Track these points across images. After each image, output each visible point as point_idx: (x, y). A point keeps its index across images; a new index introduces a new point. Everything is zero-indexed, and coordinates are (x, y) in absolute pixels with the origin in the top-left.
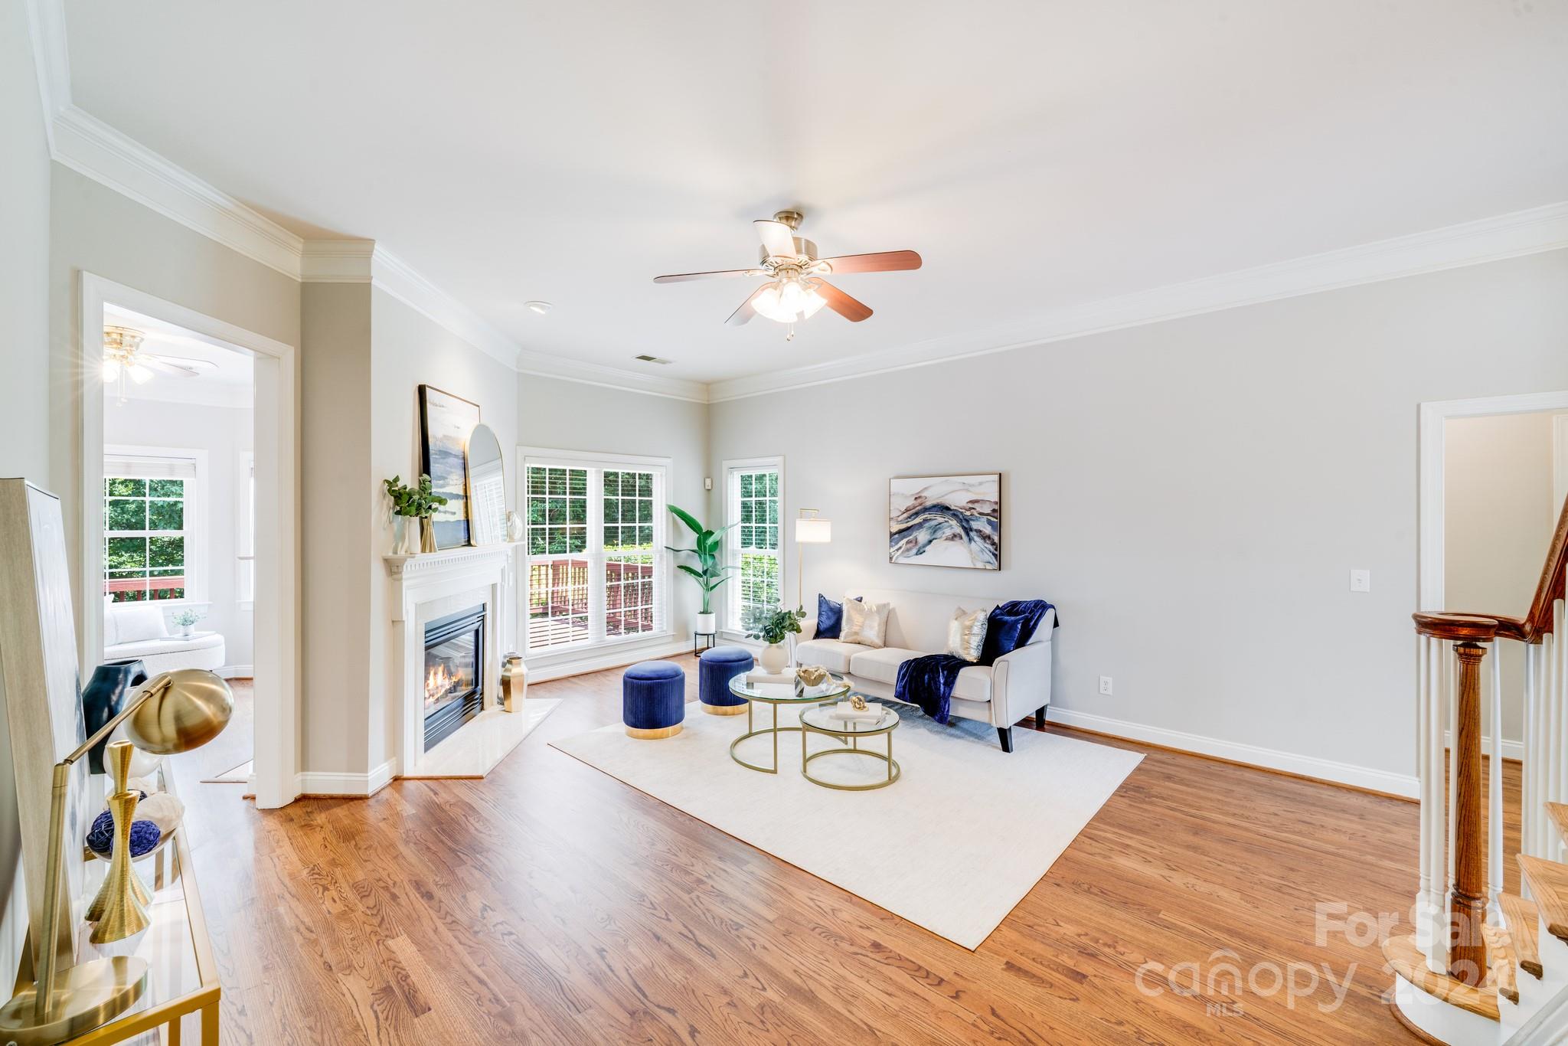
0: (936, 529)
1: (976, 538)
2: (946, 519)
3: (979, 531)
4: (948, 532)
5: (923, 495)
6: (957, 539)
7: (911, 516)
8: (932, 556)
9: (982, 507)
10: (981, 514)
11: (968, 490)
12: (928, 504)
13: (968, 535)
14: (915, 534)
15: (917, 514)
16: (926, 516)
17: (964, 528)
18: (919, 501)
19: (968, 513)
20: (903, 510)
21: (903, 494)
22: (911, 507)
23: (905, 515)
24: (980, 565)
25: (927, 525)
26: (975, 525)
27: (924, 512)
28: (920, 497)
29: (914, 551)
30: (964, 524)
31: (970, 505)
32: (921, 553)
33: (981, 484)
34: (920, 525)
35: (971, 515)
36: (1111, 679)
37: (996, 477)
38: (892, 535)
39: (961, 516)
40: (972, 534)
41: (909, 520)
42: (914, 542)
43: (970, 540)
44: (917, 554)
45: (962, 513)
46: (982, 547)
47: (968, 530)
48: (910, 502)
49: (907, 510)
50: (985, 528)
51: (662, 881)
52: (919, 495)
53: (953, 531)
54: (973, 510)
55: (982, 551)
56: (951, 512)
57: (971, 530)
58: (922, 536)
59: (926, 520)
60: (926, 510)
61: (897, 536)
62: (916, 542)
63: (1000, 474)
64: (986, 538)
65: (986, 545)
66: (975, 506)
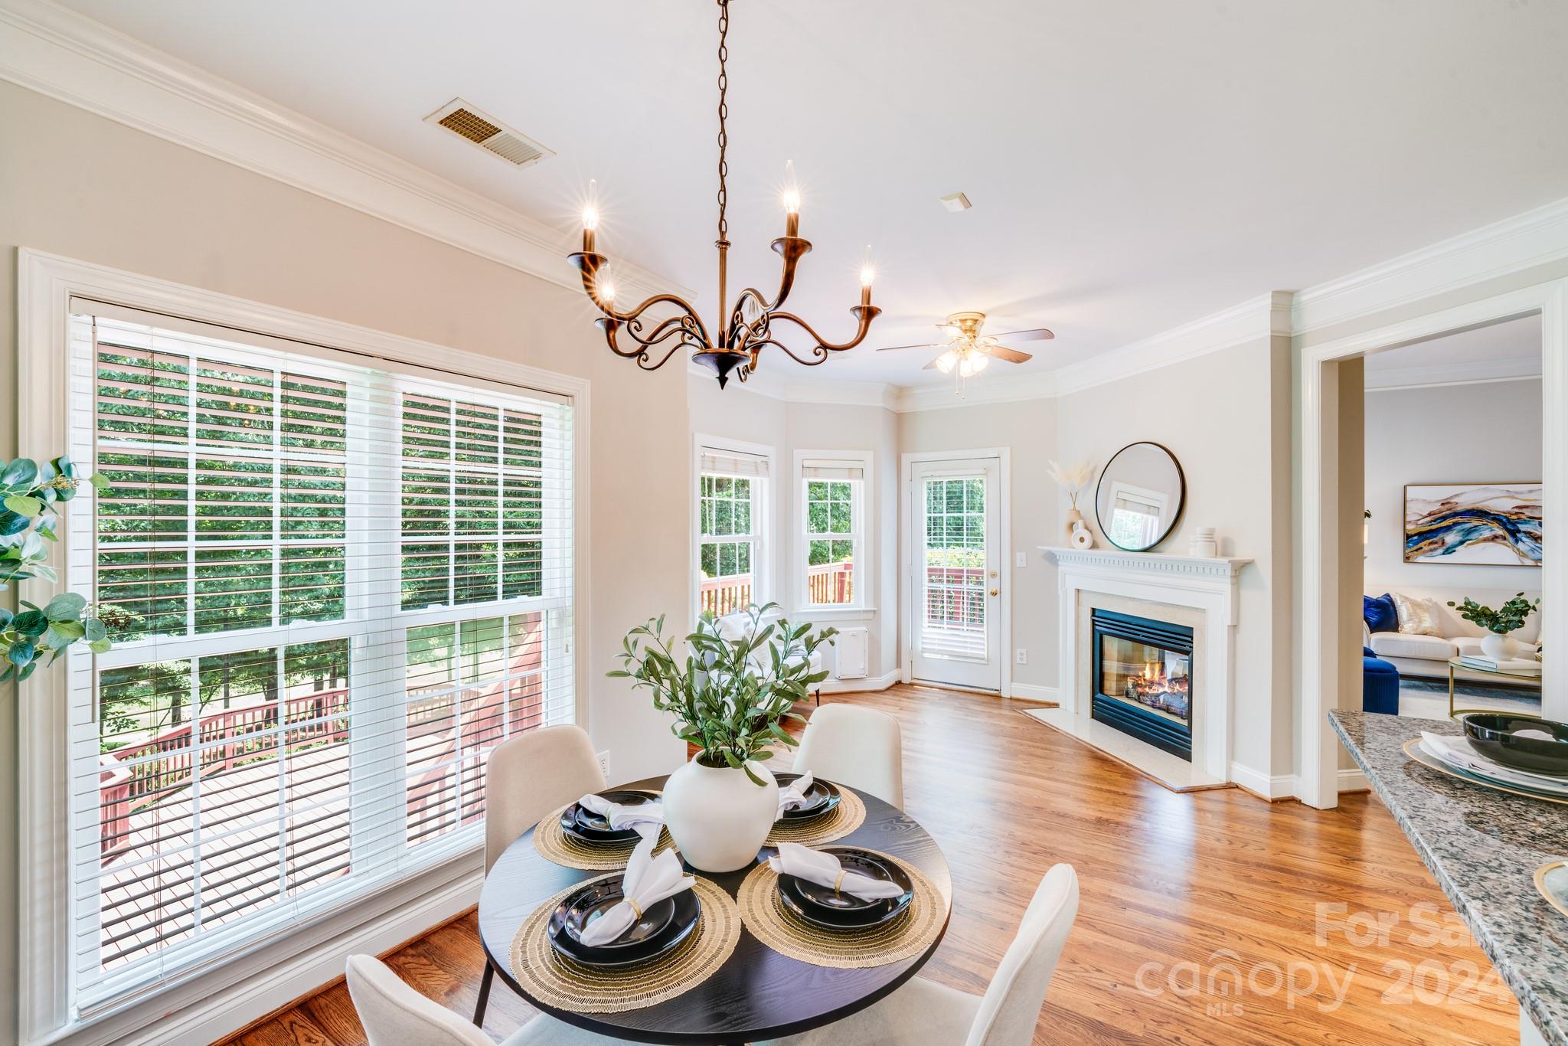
0: (1469, 531)
1: (1524, 539)
2: (1484, 523)
3: (1528, 533)
4: (1487, 534)
5: (1453, 501)
6: (1499, 540)
7: (1438, 519)
8: (1462, 554)
9: (1531, 512)
10: (1530, 518)
11: (1513, 497)
12: (1459, 509)
13: (1514, 536)
14: (1441, 535)
15: (1444, 518)
16: (1457, 519)
17: (1508, 530)
18: (1447, 506)
19: (1513, 517)
20: (1425, 514)
21: (1424, 501)
22: (1437, 512)
23: (1428, 519)
25: (1458, 527)
26: (1522, 527)
27: (1454, 516)
28: (1448, 503)
29: (1441, 551)
30: (1509, 527)
31: (1517, 510)
32: (1449, 553)
33: (1530, 492)
34: (1449, 528)
35: (1515, 519)
38: (1408, 537)
39: (1504, 520)
40: (1518, 535)
41: (1433, 523)
42: (1440, 543)
43: (1517, 541)
44: (1443, 554)
45: (1506, 517)
46: (1533, 546)
47: (1513, 533)
48: (1436, 507)
49: (1430, 515)
50: (1536, 530)
52: (1448, 501)
53: (1493, 533)
54: (1520, 515)
55: (1533, 550)
56: (1491, 516)
57: (1519, 531)
58: (1451, 538)
59: (1455, 524)
60: (1456, 514)
61: (1416, 538)
62: (1443, 543)
64: (1537, 538)
65: (1537, 545)
66: (1524, 511)
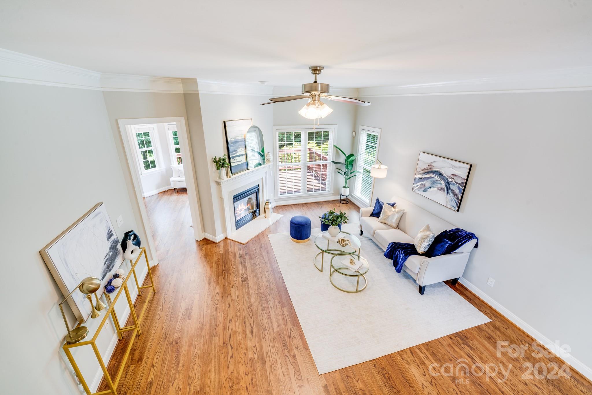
0: (435, 182)
1: (451, 193)
2: (440, 180)
3: (453, 191)
4: (439, 186)
5: (432, 164)
6: (442, 191)
7: (425, 173)
8: (430, 194)
9: (457, 179)
10: (456, 182)
11: (452, 169)
12: (434, 170)
13: (448, 190)
14: (424, 182)
15: (428, 173)
16: (431, 175)
17: (447, 187)
18: (430, 167)
19: (450, 180)
21: (424, 162)
22: (426, 169)
23: (423, 172)
24: (449, 206)
25: (431, 179)
26: (452, 187)
27: (431, 173)
28: (431, 165)
29: (423, 189)
30: (447, 185)
31: (452, 176)
32: (425, 191)
33: (460, 167)
34: (428, 178)
35: (451, 181)
36: (494, 281)
37: (468, 166)
38: (415, 179)
39: (447, 181)
40: (449, 191)
41: (424, 174)
42: (424, 185)
43: (448, 193)
44: (423, 191)
45: (447, 179)
46: (453, 198)
47: (448, 189)
48: (426, 166)
49: (424, 170)
50: (456, 190)
51: (259, 303)
52: (431, 164)
53: (441, 186)
54: (453, 179)
55: (452, 200)
56: (443, 177)
57: (450, 189)
58: (428, 184)
59: (431, 177)
61: (417, 180)
62: (425, 186)
63: (471, 166)
64: (455, 195)
65: (454, 198)
66: (454, 177)
